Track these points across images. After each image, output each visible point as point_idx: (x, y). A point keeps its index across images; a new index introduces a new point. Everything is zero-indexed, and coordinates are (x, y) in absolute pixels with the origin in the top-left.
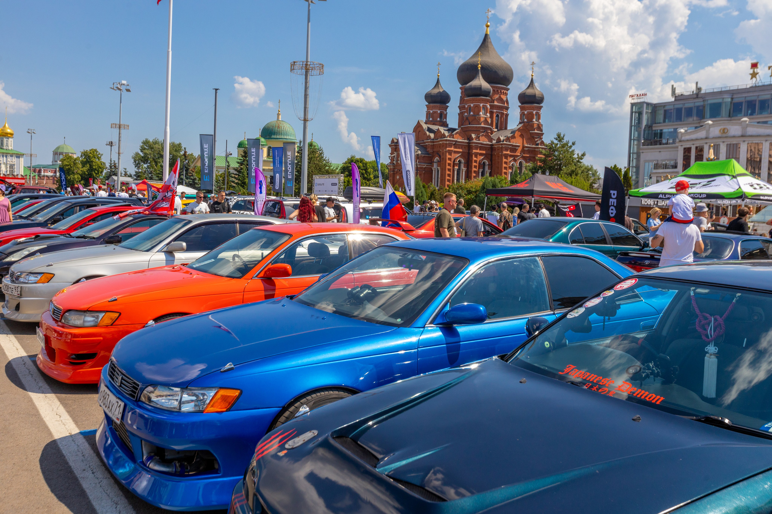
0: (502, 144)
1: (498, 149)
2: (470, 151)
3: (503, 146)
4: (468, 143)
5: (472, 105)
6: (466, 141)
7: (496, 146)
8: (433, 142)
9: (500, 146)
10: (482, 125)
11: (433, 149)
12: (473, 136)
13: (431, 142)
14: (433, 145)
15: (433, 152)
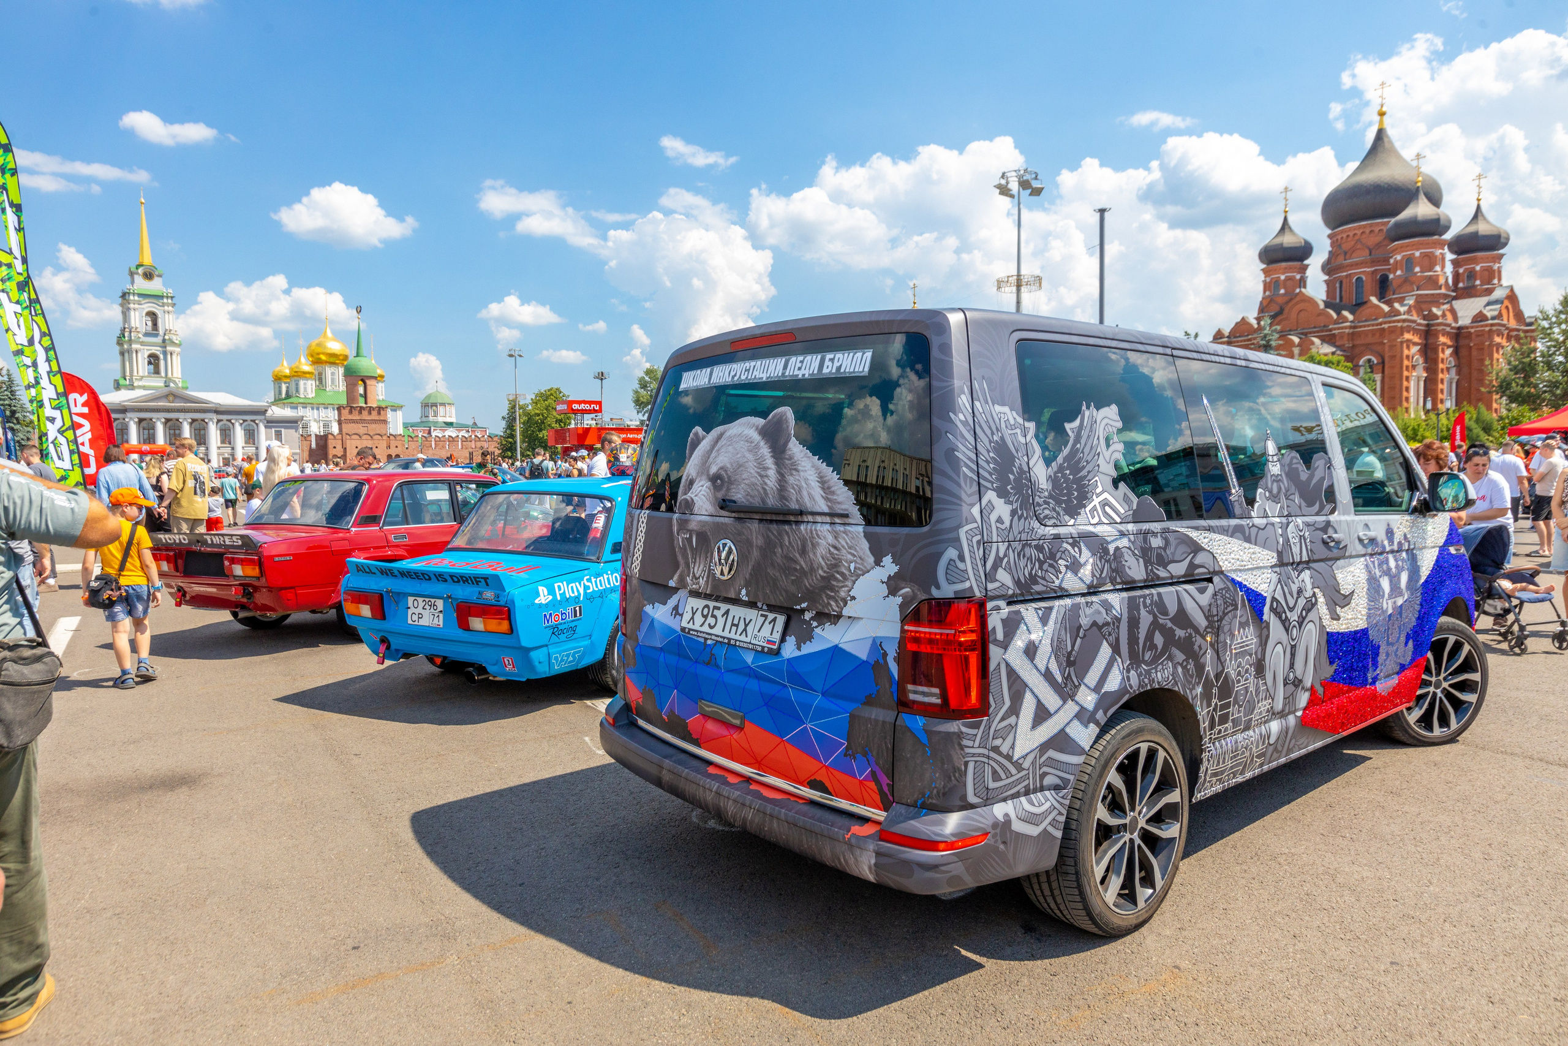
0: (1492, 325)
1: (1478, 336)
2: (1431, 341)
3: (1494, 328)
4: (1428, 325)
5: (1417, 254)
6: (1422, 322)
7: (1472, 330)
8: (1355, 327)
9: (1487, 329)
10: (1443, 291)
11: (1353, 340)
12: (1434, 310)
13: (1350, 327)
14: (1353, 334)
15: (1354, 346)
